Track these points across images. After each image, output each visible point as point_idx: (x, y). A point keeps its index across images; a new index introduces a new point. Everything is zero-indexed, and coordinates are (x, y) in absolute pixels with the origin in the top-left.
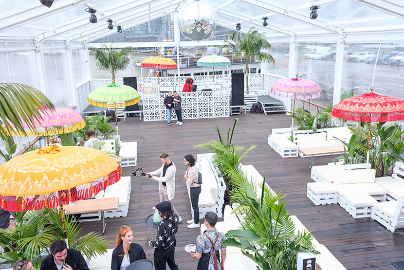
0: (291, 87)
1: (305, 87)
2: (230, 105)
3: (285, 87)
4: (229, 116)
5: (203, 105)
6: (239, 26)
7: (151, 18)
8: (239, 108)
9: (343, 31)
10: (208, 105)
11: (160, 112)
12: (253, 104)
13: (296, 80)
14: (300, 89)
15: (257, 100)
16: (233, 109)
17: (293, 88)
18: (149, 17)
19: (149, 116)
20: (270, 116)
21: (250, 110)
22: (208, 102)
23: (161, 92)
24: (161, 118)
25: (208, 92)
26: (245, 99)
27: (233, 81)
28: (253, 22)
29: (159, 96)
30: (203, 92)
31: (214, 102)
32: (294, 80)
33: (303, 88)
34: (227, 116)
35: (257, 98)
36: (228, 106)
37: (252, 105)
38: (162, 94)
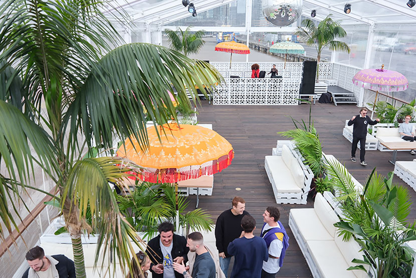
0: (377, 79)
1: (392, 79)
2: (300, 93)
3: (369, 78)
4: (297, 104)
5: (272, 92)
6: (314, 13)
7: (224, 3)
8: (308, 97)
10: (278, 92)
11: (229, 97)
12: (323, 94)
13: (382, 71)
14: (386, 81)
15: (326, 90)
16: (302, 97)
17: (378, 80)
19: (218, 99)
20: (340, 107)
21: (318, 99)
22: (278, 89)
23: (231, 77)
24: (229, 102)
25: (278, 79)
26: (315, 88)
27: (304, 69)
28: (332, 8)
29: (230, 81)
31: (283, 89)
32: (378, 70)
33: (390, 80)
34: (295, 104)
35: (327, 88)
36: (298, 94)
37: (321, 95)
38: (232, 79)
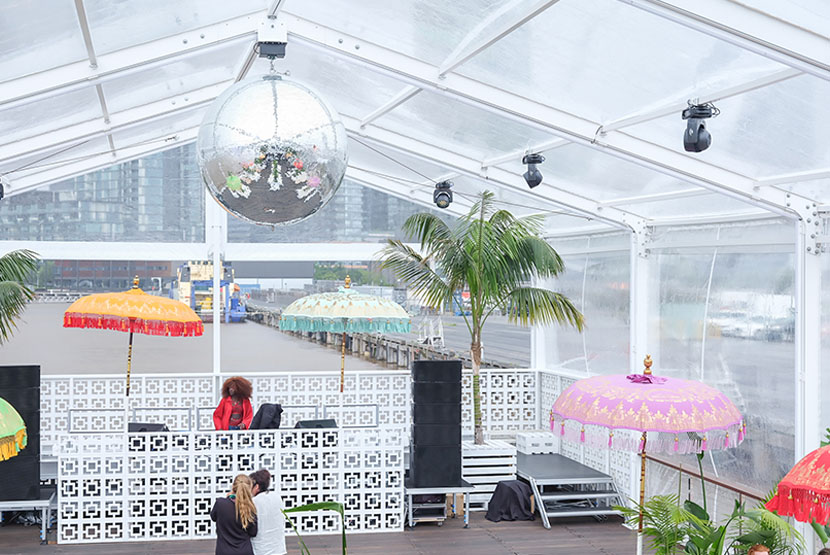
0: (626, 409)
1: (680, 408)
2: (407, 485)
3: (601, 406)
4: (402, 529)
5: (299, 483)
6: (443, 191)
7: (121, 154)
8: (442, 497)
9: (815, 210)
10: (320, 483)
11: (126, 509)
12: (500, 485)
13: (646, 379)
14: (659, 415)
15: (513, 470)
16: (417, 499)
17: (631, 412)
18: (114, 152)
19: (80, 521)
20: (563, 533)
21: (486, 508)
22: (320, 471)
23: (133, 427)
24: (127, 530)
25: (320, 431)
26: (464, 462)
27: (419, 391)
28: (492, 173)
29: (126, 443)
30: (299, 432)
31: (342, 470)
32: (634, 379)
33: (673, 410)
34: (393, 529)
35: (513, 461)
36: (399, 489)
37: (493, 488)
38: (137, 434)
